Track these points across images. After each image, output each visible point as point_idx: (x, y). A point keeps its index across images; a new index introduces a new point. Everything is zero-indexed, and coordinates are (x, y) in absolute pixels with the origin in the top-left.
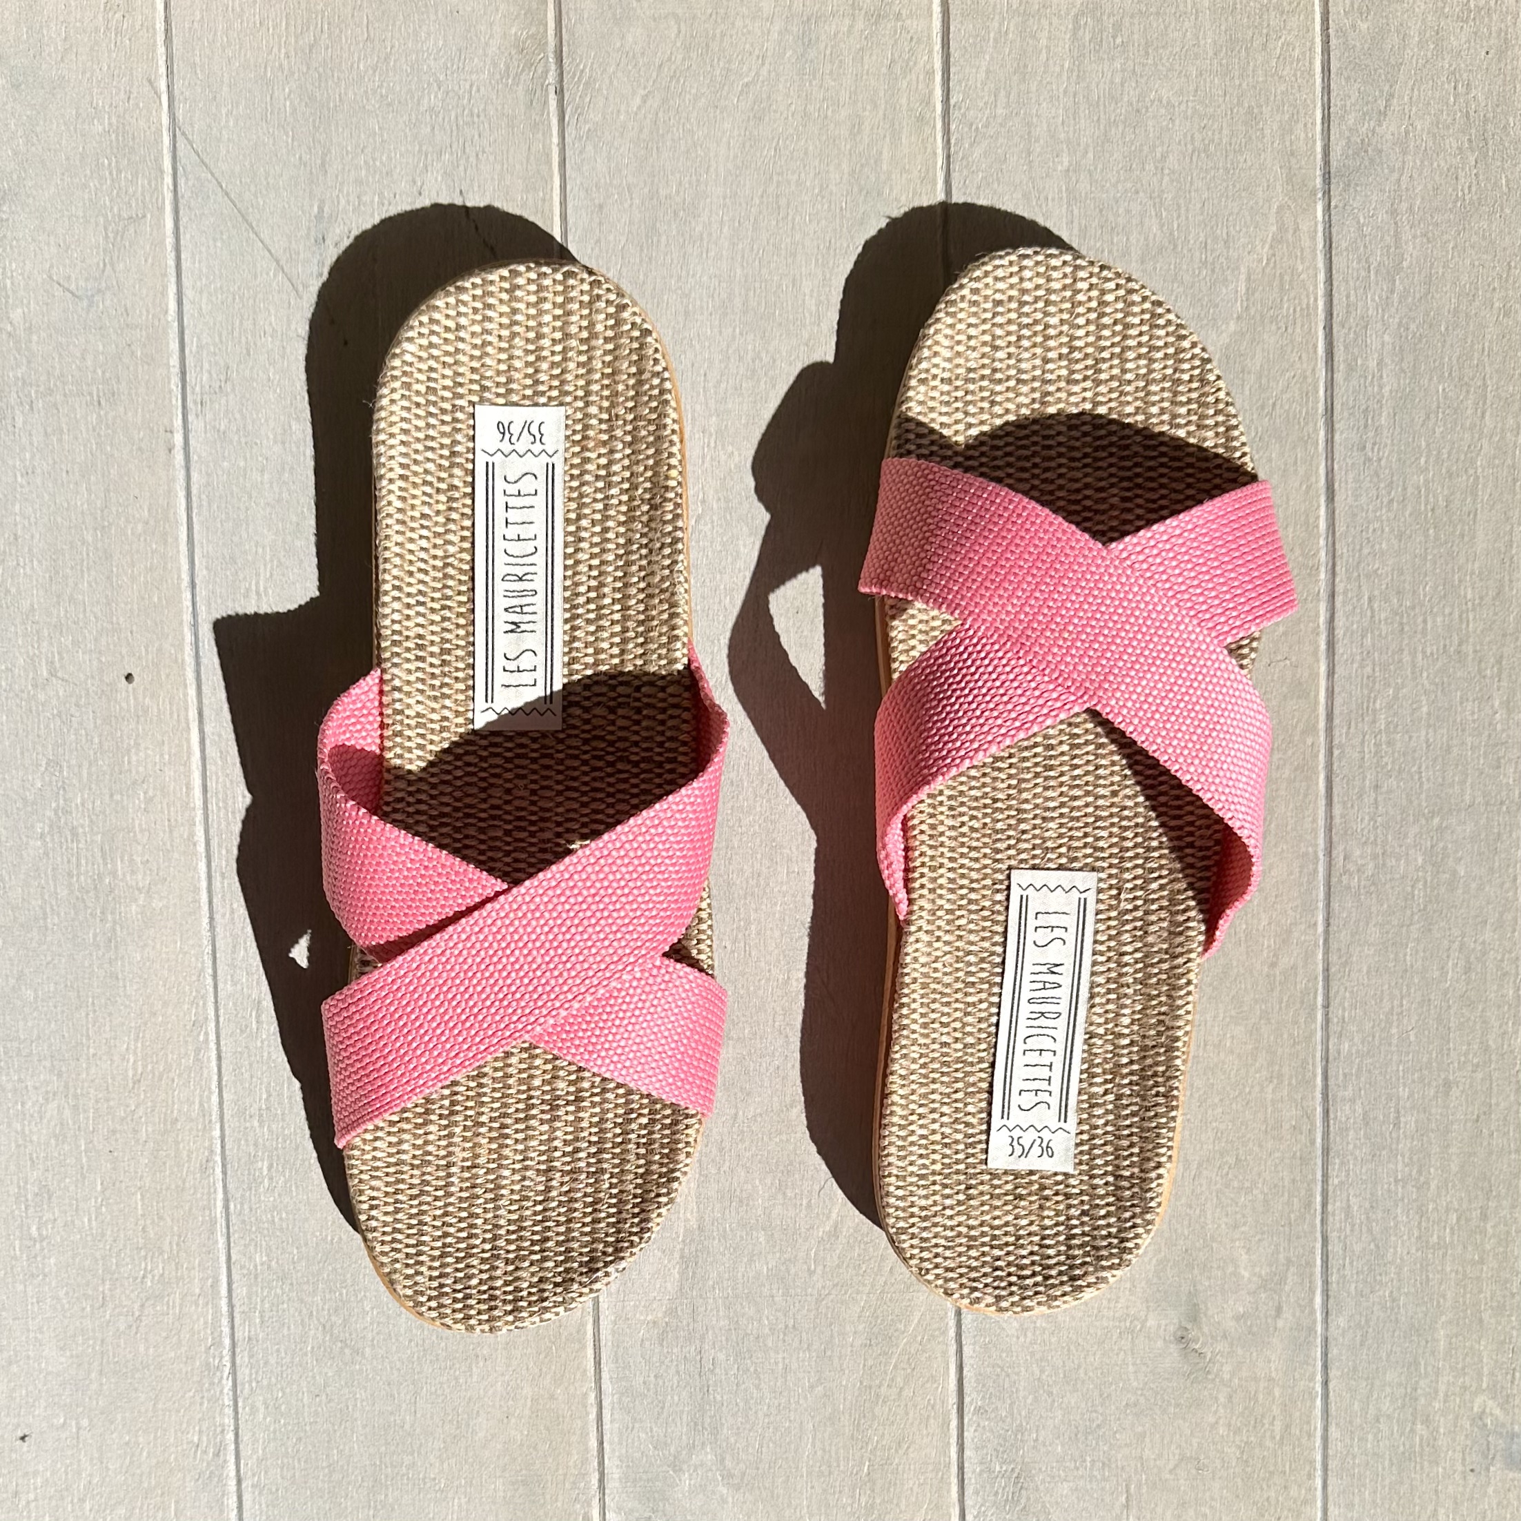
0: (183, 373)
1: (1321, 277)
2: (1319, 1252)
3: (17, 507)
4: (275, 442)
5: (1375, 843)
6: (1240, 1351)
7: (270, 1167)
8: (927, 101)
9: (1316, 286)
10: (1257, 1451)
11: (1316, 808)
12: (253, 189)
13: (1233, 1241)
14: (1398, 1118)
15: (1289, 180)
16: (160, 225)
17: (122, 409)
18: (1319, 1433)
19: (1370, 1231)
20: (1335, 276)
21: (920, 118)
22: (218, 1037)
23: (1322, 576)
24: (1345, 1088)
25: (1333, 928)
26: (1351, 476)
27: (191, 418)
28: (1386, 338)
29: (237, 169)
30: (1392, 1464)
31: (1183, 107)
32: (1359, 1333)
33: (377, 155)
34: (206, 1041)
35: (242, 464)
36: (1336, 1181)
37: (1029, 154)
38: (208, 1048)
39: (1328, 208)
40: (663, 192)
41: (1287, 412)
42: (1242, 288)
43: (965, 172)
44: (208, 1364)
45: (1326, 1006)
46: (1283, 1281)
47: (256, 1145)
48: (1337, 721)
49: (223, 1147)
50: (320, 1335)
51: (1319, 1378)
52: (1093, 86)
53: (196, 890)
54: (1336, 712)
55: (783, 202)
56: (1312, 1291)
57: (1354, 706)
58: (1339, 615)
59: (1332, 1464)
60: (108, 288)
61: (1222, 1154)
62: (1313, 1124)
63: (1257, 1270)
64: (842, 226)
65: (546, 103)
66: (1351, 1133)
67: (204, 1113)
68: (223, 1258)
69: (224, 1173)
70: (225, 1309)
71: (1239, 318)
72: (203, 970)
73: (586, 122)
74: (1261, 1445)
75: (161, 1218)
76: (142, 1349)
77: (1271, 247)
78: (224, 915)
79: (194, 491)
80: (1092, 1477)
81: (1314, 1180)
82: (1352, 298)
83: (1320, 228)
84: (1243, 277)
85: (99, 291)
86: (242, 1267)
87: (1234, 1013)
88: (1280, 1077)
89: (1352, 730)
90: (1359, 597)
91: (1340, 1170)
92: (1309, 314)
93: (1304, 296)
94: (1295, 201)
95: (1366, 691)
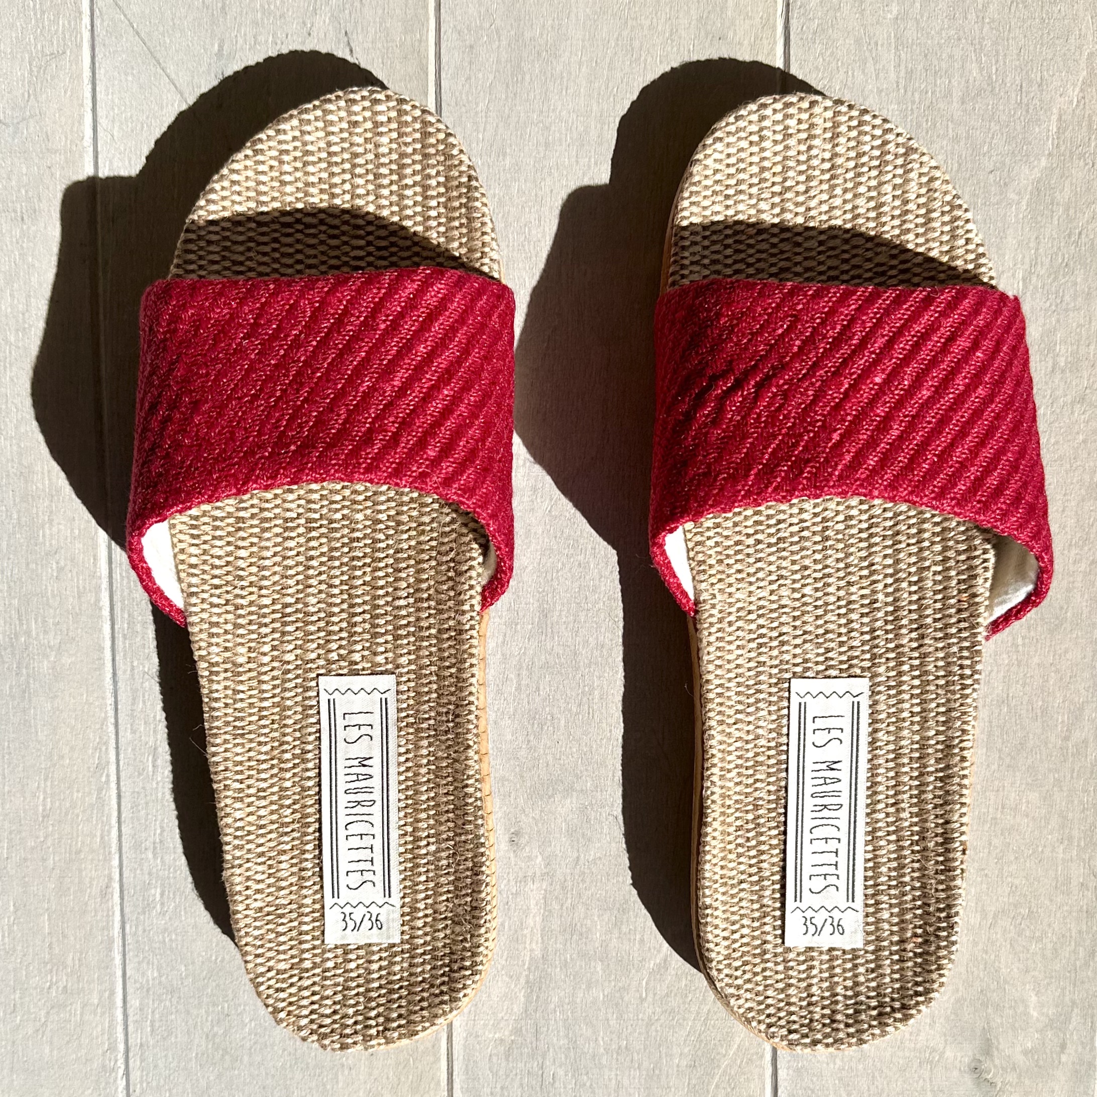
6: (1026, 1081)
7: (162, 894)
16: (78, 61)
17: (42, 224)
22: (118, 778)
34: (108, 782)
38: (108, 789)
42: (1054, 128)
44: (104, 1066)
47: (150, 874)
49: (121, 875)
50: (203, 1043)
53: (101, 649)
60: (32, 116)
63: (1045, 1010)
67: (104, 844)
68: (119, 973)
69: (122, 898)
70: (120, 1016)
71: (1049, 154)
72: (106, 718)
75: (65, 936)
76: (47, 1051)
77: (1082, 90)
78: (125, 672)
84: (1054, 118)
85: (24, 119)
86: (135, 982)
87: (1029, 780)
88: (1070, 839)
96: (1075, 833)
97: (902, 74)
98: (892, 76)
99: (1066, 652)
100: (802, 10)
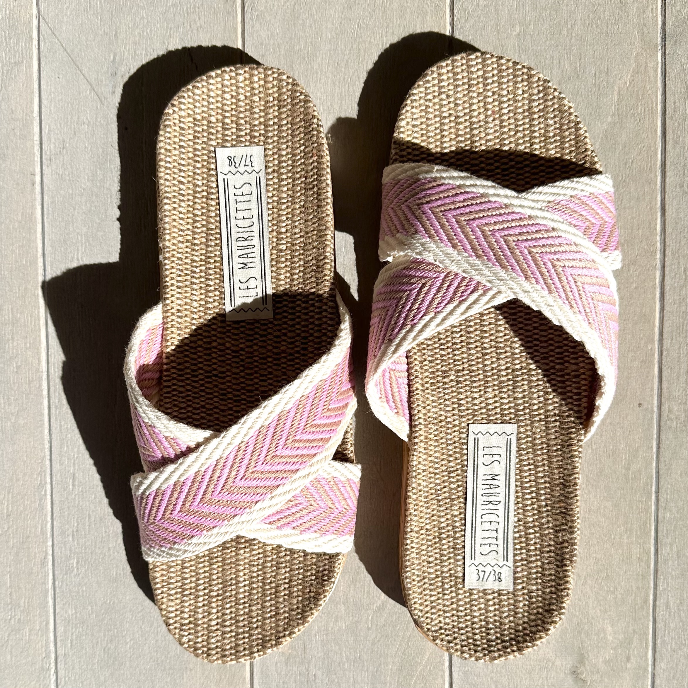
1: (660, 92)
2: (651, 627)
4: (88, 180)
6: (606, 680)
7: (78, 563)
9: (657, 97)
11: (653, 384)
12: (79, 47)
15: (643, 39)
16: (31, 67)
17: (10, 163)
19: (679, 616)
20: (668, 92)
21: (438, 7)
22: (52, 493)
23: (658, 256)
24: (667, 538)
25: (661, 450)
26: (675, 203)
27: (45, 167)
29: (71, 37)
32: (672, 672)
33: (145, 29)
35: (71, 192)
36: (661, 588)
37: (497, 26)
39: (664, 55)
41: (640, 166)
42: (615, 99)
45: (657, 492)
47: (70, 550)
48: (665, 336)
50: (102, 654)
54: (665, 331)
56: (646, 648)
57: (675, 329)
58: (667, 278)
62: (649, 557)
66: (670, 562)
71: (613, 115)
73: (256, 11)
75: (19, 588)
76: (9, 657)
77: (632, 76)
79: (46, 206)
81: (649, 588)
82: (677, 104)
83: (660, 66)
84: (616, 93)
89: (674, 341)
90: (679, 268)
91: (663, 583)
92: (652, 113)
93: (650, 103)
94: (646, 50)
95: (681, 320)
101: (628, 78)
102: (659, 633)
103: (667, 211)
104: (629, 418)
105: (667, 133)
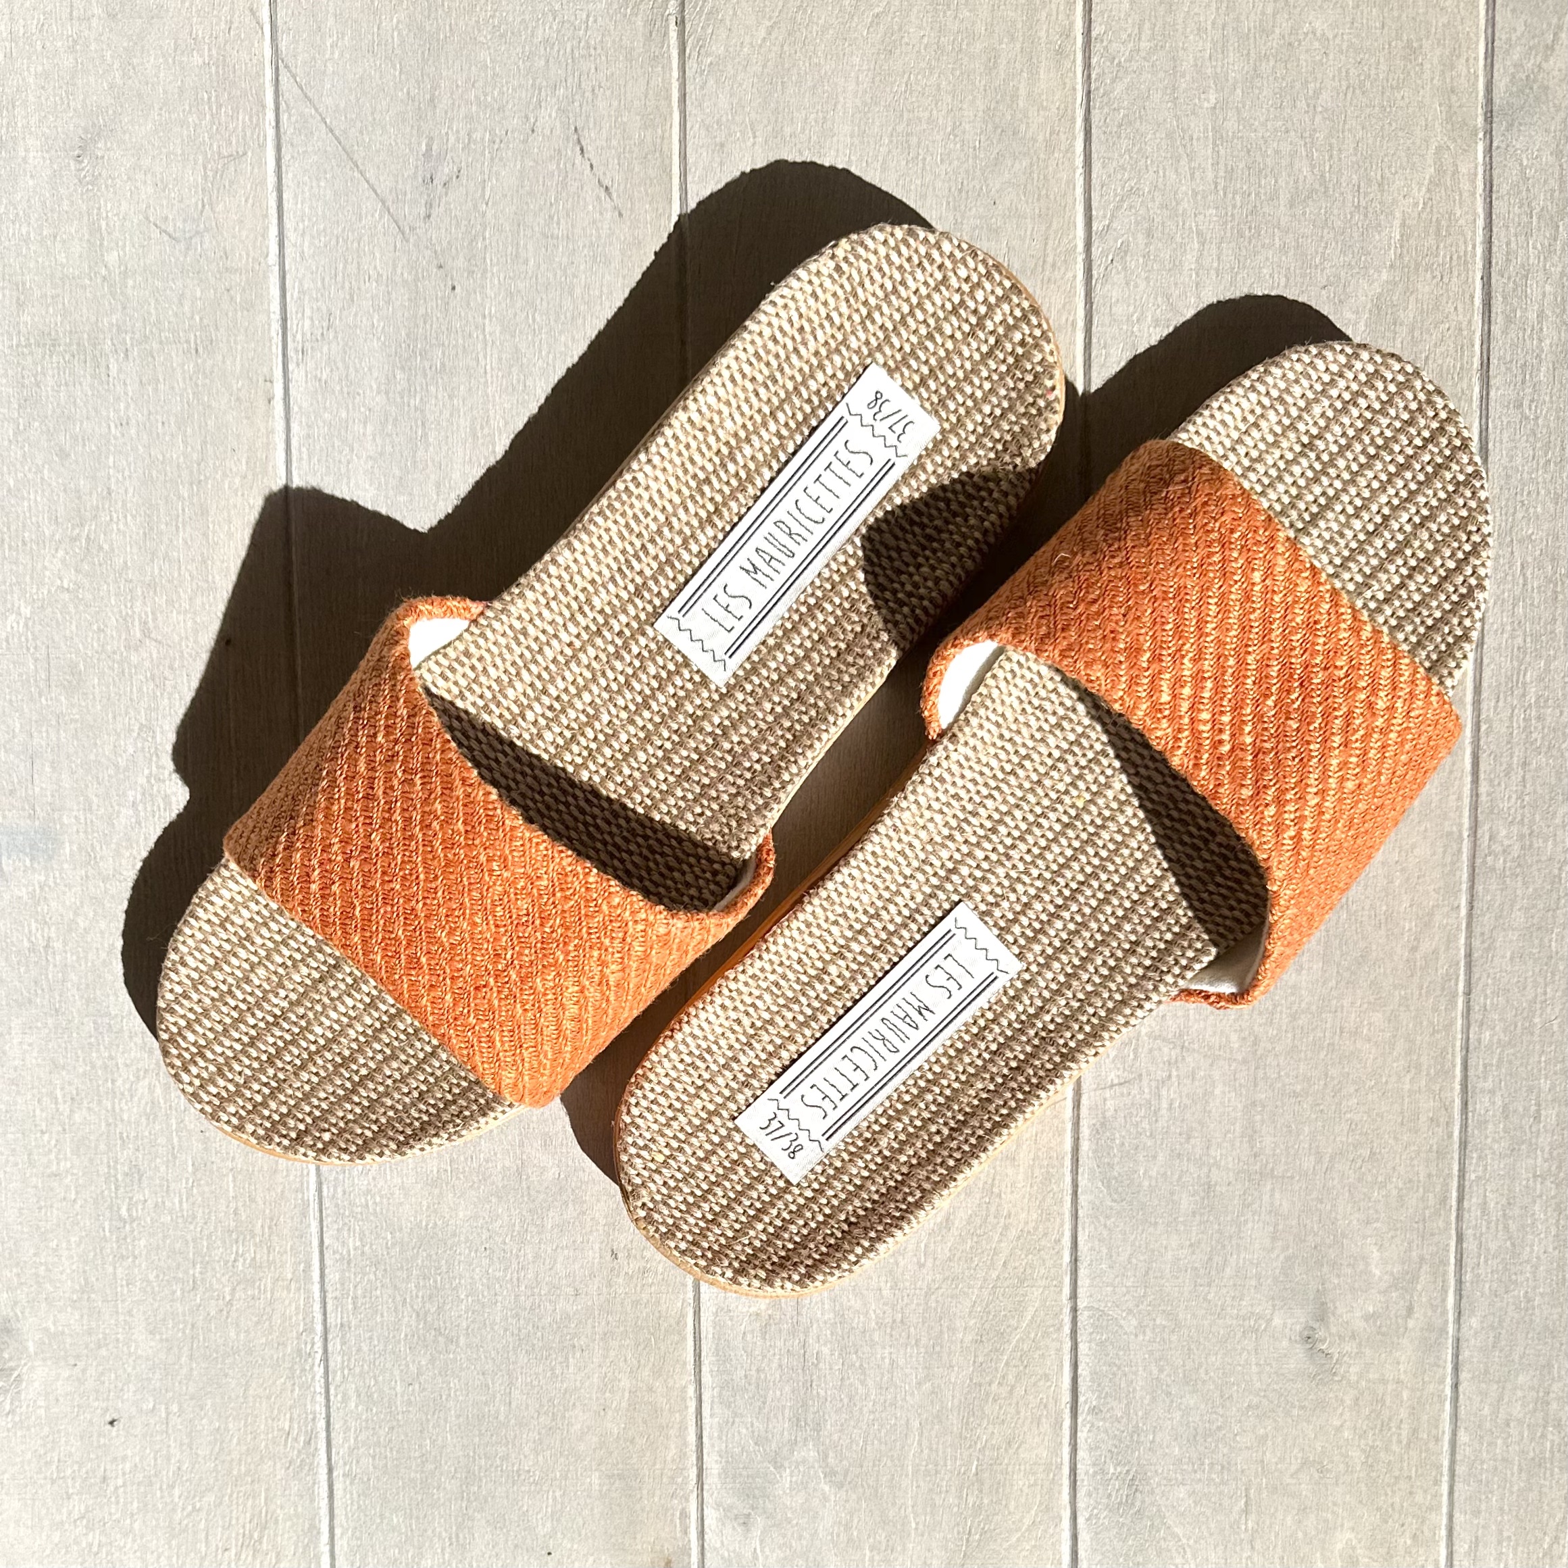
0: (284, 320)
1: (1481, 223)
2: (1453, 1249)
3: (111, 459)
4: (379, 393)
5: (1522, 822)
6: (1368, 1351)
8: (1067, 34)
9: (1474, 232)
10: (1382, 1455)
11: (1461, 787)
12: (359, 124)
13: (1365, 1237)
14: (1538, 1111)
15: (1449, 119)
16: (261, 163)
17: (220, 358)
18: (1447, 1437)
19: (1506, 1227)
20: (1495, 222)
21: (1060, 52)
24: (1485, 1078)
25: (1476, 911)
26: (1506, 435)
27: (292, 366)
28: (1548, 288)
29: (342, 105)
30: (1520, 1471)
31: (1338, 41)
32: (1492, 1335)
33: (489, 89)
35: (344, 415)
36: (1473, 1177)
37: (1174, 89)
39: (1489, 150)
40: (788, 130)
42: (1396, 235)
43: (1106, 110)
44: (299, 1351)
45: (1468, 993)
46: (1415, 1279)
48: (1484, 695)
50: (413, 1323)
51: (1449, 1381)
52: (1243, 18)
54: (1485, 684)
55: (914, 140)
56: (1444, 1290)
57: (1503, 680)
59: (1460, 1470)
60: (207, 230)
61: (1355, 1147)
62: (1451, 1117)
63: (1389, 1268)
64: (975, 167)
65: (666, 34)
66: (1490, 1126)
68: (315, 1242)
70: (316, 1293)
71: (1391, 266)
73: (708, 55)
74: (1387, 1450)
75: (252, 1200)
76: (232, 1334)
77: (1429, 190)
79: (294, 442)
80: (1210, 1480)
81: (1450, 1175)
82: (1513, 245)
83: (1480, 170)
84: (1397, 223)
85: (197, 233)
86: (334, 1253)
87: (1372, 999)
88: (1418, 1067)
89: (1501, 704)
90: (1511, 564)
91: (1477, 1165)
92: (1466, 262)
93: (1461, 243)
94: (1455, 141)
95: (1516, 664)
96: (1424, 1059)
97: (1222, 174)
98: (1210, 175)
99: (1413, 847)
100: (1105, 99)
101: (1420, 195)
102: (1469, 1262)
103: (1491, 452)
104: (1417, 851)
105: (1493, 301)
